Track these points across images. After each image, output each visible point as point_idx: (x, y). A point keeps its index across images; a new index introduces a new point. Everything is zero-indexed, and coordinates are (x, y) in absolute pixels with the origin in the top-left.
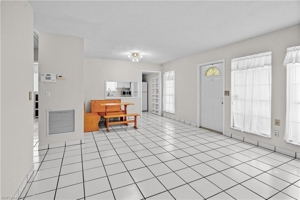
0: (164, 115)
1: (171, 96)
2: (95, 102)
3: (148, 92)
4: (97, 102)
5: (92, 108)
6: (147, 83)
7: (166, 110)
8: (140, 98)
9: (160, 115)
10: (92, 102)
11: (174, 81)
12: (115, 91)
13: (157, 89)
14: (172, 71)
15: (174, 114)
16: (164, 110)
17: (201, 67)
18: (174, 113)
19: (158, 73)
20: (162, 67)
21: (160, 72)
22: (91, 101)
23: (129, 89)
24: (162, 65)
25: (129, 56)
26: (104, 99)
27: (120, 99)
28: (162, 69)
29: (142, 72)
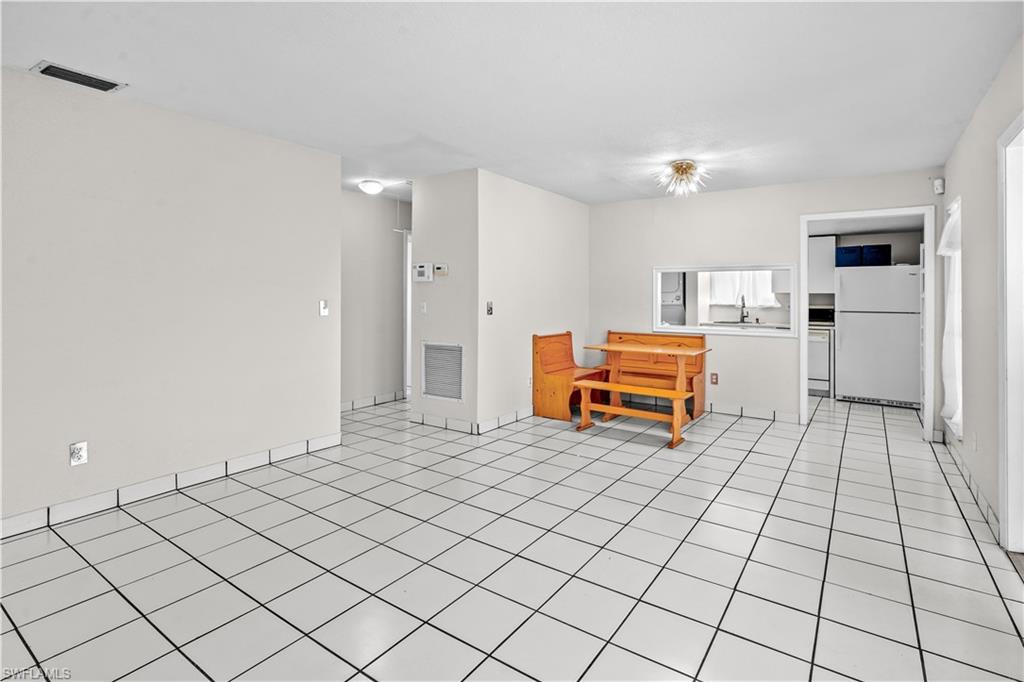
2: (621, 338)
4: (624, 337)
6: (917, 268)
8: (798, 339)
9: (929, 437)
10: (612, 336)
12: (771, 303)
14: (959, 201)
15: (961, 441)
16: (945, 413)
18: (961, 434)
20: (938, 183)
24: (937, 171)
25: (664, 180)
26: (651, 332)
27: (704, 335)
28: (941, 191)
29: (809, 221)
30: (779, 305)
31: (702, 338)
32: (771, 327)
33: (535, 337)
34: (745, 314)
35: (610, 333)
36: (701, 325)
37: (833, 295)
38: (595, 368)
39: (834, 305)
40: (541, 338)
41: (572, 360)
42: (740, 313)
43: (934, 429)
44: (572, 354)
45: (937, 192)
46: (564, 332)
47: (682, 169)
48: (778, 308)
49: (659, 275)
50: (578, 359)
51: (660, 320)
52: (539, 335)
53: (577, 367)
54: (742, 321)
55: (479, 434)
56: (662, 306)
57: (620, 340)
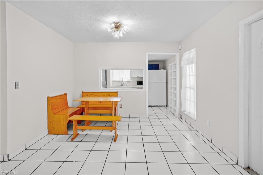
0: (183, 118)
1: (191, 89)
2: (87, 94)
3: (167, 82)
4: (89, 94)
6: (166, 70)
8: (146, 91)
10: (84, 94)
11: (195, 64)
12: (129, 80)
14: (193, 50)
15: (195, 120)
18: (195, 118)
20: (180, 46)
21: (177, 55)
24: (180, 43)
26: (99, 92)
27: (117, 91)
28: (180, 49)
29: (148, 55)
30: (132, 81)
31: (117, 93)
32: (131, 87)
33: (48, 98)
34: (123, 83)
35: (83, 92)
36: (111, 87)
37: (143, 77)
38: (77, 107)
39: (143, 80)
40: (51, 98)
41: (67, 105)
42: (121, 83)
43: (179, 115)
44: (67, 103)
45: (179, 49)
46: (63, 93)
47: (117, 26)
48: (131, 81)
49: (101, 70)
50: (70, 104)
51: (101, 87)
52: (51, 96)
53: (70, 108)
54: (122, 86)
55: (9, 160)
56: (102, 81)
57: (87, 95)
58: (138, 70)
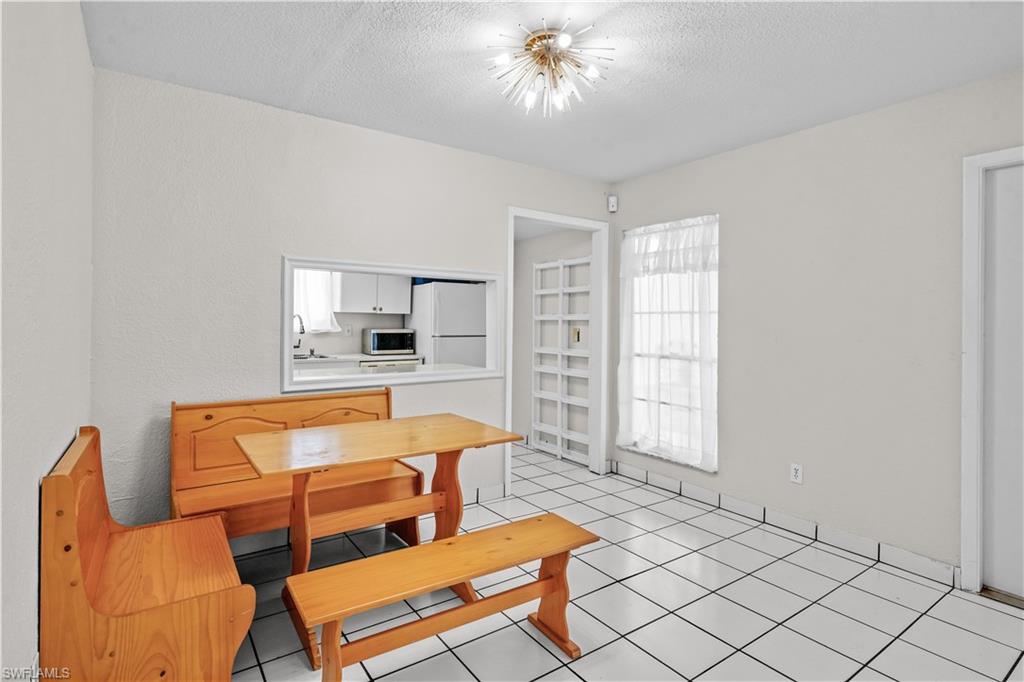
0: (624, 468)
2: (208, 417)
4: (219, 415)
5: (182, 463)
7: (636, 438)
8: (504, 378)
9: (603, 470)
10: (183, 417)
11: (715, 274)
12: (327, 327)
13: (569, 322)
15: (715, 473)
16: (621, 441)
17: (988, 172)
18: (714, 465)
19: (588, 234)
20: (613, 199)
21: (603, 229)
22: (176, 409)
23: (403, 319)
24: (612, 187)
27: (388, 388)
28: (615, 209)
29: (516, 218)
30: (340, 330)
31: (387, 394)
34: (296, 344)
35: (176, 404)
41: (107, 513)
43: (606, 460)
45: (612, 209)
48: (338, 333)
57: (210, 423)
58: (378, 274)
